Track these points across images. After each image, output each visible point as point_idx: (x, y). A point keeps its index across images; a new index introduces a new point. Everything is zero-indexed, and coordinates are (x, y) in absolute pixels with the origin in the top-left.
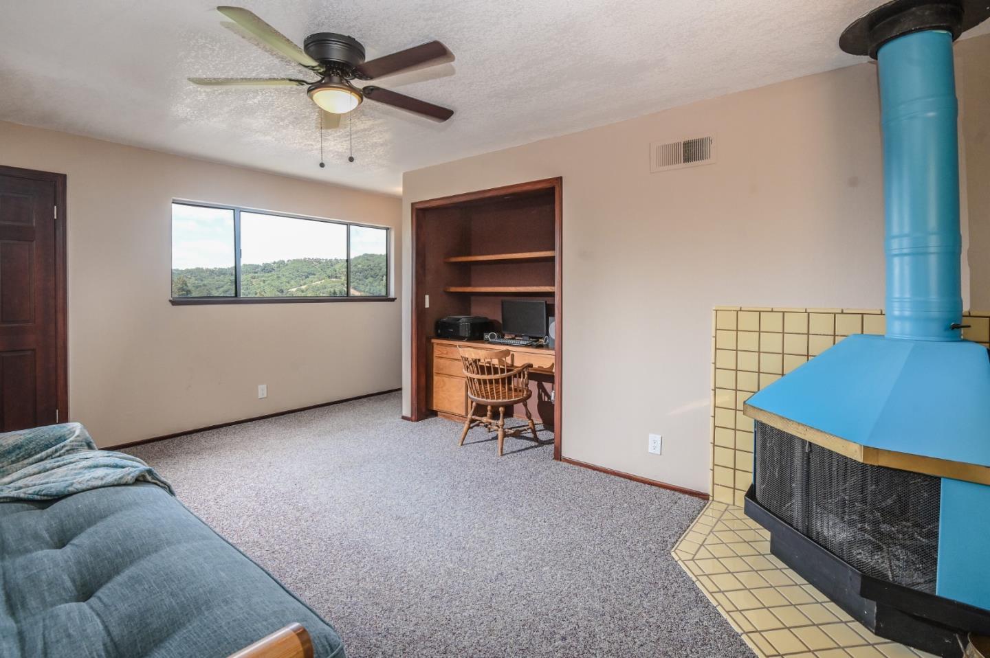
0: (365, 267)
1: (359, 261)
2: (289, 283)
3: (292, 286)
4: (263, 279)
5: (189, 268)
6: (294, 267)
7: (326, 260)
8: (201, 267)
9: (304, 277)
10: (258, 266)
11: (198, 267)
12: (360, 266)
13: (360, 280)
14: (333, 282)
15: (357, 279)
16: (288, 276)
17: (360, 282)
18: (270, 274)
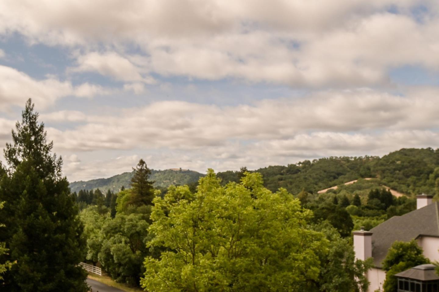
0: (405, 164)
1: (398, 156)
2: (316, 184)
3: (320, 187)
4: (290, 180)
5: (221, 172)
6: (321, 167)
7: (355, 158)
8: (231, 170)
9: (332, 178)
10: (283, 168)
11: (229, 170)
12: (398, 162)
13: (399, 179)
14: (368, 181)
15: (396, 178)
16: (315, 176)
17: (401, 181)
18: (295, 176)
